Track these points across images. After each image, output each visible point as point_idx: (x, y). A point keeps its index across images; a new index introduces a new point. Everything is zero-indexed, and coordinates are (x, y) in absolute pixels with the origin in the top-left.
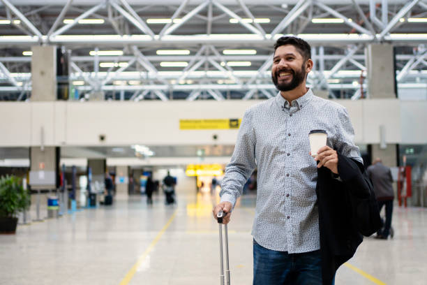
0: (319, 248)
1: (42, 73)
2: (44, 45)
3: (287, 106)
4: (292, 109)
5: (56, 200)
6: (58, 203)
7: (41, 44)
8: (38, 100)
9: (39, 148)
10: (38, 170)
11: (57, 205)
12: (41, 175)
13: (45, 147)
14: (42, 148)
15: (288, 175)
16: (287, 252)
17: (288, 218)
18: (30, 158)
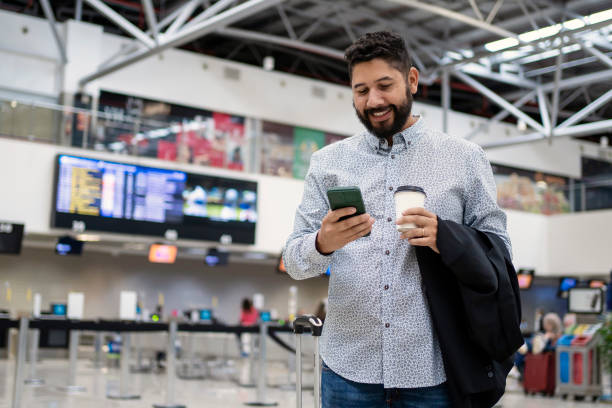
3: (385, 147)
4: (394, 146)
17: (387, 326)
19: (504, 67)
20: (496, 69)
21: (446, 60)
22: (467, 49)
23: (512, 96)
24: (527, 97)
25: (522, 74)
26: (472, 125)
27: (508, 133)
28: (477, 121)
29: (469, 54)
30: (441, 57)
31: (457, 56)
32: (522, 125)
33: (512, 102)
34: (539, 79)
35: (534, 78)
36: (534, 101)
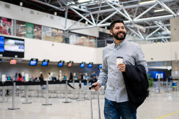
0: (128, 100)
1: (175, 29)
2: (175, 17)
3: (116, 46)
4: (118, 47)
5: (176, 83)
6: (177, 84)
7: (174, 17)
8: (174, 41)
9: (175, 61)
10: (175, 70)
11: (176, 86)
12: (176, 73)
13: (178, 61)
14: (176, 61)
15: (117, 72)
16: (116, 102)
17: (117, 89)
18: (172, 66)
19: (82, 7)
20: (80, 7)
21: (68, 4)
22: (73, 2)
23: (84, 15)
24: (88, 15)
25: (86, 9)
26: (72, 23)
27: (81, 25)
28: (74, 21)
29: (74, 3)
30: (67, 4)
31: (70, 3)
32: (87, 23)
33: (84, 16)
34: (91, 10)
35: (89, 10)
36: (89, 16)
